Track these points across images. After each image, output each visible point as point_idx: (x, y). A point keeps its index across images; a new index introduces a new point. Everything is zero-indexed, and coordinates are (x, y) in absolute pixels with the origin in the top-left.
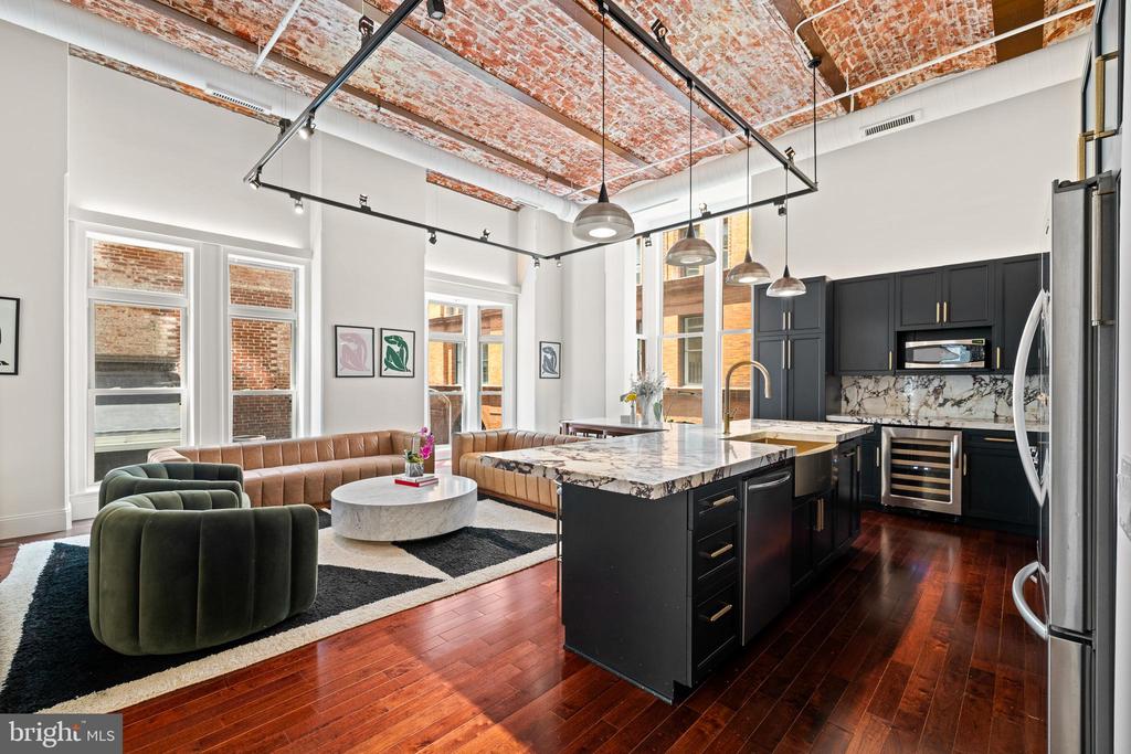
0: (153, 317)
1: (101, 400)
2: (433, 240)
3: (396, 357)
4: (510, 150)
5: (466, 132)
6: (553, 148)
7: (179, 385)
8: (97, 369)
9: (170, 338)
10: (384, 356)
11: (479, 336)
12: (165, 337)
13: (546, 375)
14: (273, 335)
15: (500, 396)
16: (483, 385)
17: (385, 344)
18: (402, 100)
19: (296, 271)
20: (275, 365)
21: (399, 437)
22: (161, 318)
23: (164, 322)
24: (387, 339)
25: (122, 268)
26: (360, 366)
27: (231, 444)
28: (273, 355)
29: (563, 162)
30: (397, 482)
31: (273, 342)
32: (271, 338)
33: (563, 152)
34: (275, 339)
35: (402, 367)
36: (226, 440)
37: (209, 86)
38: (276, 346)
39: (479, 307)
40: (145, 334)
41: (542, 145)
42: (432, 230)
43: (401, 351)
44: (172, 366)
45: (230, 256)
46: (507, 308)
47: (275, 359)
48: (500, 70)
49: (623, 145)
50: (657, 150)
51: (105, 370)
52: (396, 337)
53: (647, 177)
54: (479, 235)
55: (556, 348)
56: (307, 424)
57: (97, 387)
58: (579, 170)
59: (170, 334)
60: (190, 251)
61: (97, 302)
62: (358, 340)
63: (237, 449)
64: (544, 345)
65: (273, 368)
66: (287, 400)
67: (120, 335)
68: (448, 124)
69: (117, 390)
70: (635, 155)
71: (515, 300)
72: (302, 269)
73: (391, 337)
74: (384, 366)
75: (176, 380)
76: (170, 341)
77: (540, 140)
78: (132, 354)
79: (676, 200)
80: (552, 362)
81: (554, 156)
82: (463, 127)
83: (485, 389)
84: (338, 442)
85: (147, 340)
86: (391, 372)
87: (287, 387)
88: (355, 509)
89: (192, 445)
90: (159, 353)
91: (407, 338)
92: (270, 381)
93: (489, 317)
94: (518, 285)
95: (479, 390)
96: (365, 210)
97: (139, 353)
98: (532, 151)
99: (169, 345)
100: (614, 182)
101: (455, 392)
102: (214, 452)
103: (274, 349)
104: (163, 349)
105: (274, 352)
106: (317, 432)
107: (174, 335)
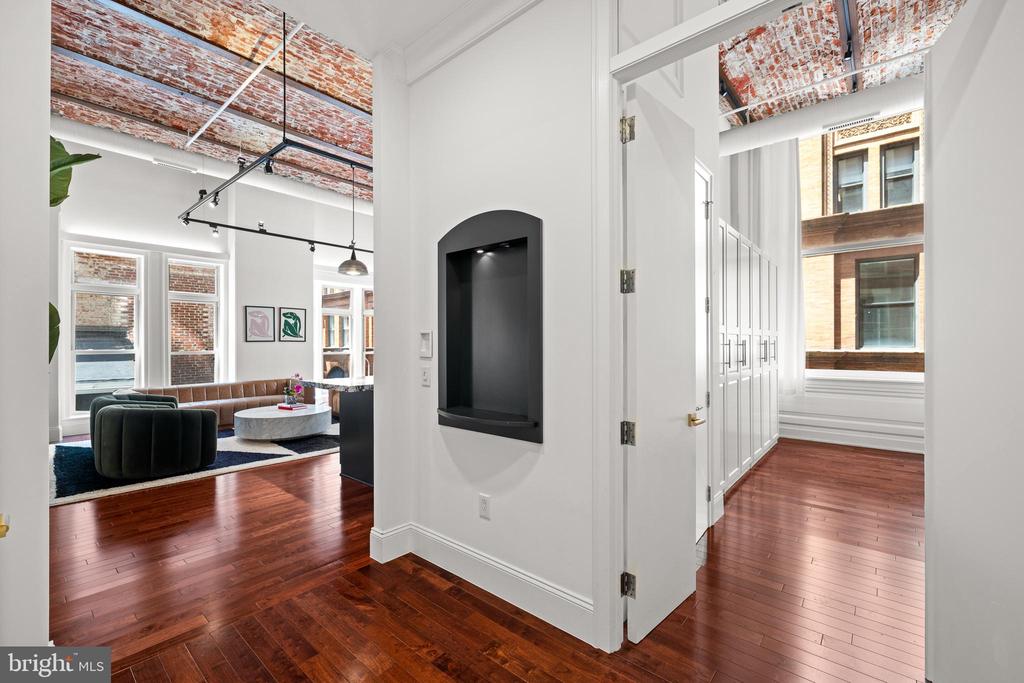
1: (80, 358)
2: (313, 249)
3: (291, 326)
5: (336, 175)
7: (133, 348)
8: (77, 337)
9: (124, 312)
10: (282, 327)
11: (362, 311)
12: (119, 312)
14: (205, 310)
17: (283, 319)
18: (289, 158)
19: (217, 267)
20: (206, 332)
23: (119, 300)
24: (284, 315)
25: (86, 261)
26: (264, 334)
27: (170, 386)
28: (204, 325)
30: (280, 408)
31: (205, 315)
34: (206, 312)
35: (296, 334)
36: (167, 384)
37: (155, 159)
39: (363, 289)
40: (104, 310)
42: (311, 242)
43: (296, 323)
44: (126, 334)
45: (170, 259)
47: (206, 327)
48: (349, 146)
51: (84, 337)
52: (291, 314)
54: (348, 244)
56: (226, 373)
57: (76, 349)
59: (123, 309)
60: (142, 257)
62: (262, 316)
63: (175, 390)
65: (205, 335)
66: (211, 358)
68: (323, 170)
69: (90, 351)
72: (221, 266)
73: (287, 314)
74: (282, 334)
75: (129, 345)
76: (124, 315)
78: (92, 324)
82: (334, 172)
84: (247, 386)
85: (105, 314)
86: (287, 338)
87: (212, 348)
88: (247, 421)
89: (143, 386)
90: (114, 324)
91: (300, 314)
92: (203, 344)
96: (263, 232)
97: (98, 324)
99: (122, 318)
101: (344, 352)
102: (159, 391)
103: (206, 320)
104: (117, 320)
106: (232, 379)
107: (126, 310)
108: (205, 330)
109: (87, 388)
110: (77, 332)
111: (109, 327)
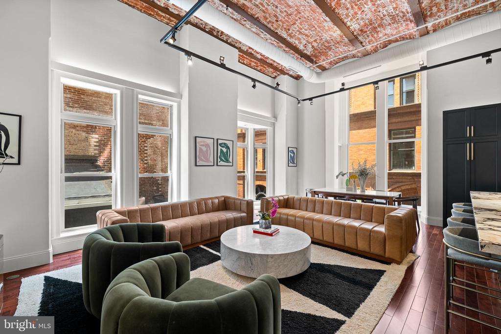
0: (86, 135)
1: (68, 179)
2: (254, 86)
3: (224, 155)
4: (289, 39)
5: (270, 26)
6: (311, 38)
8: (65, 163)
9: (95, 146)
10: (219, 154)
11: (254, 144)
12: (93, 145)
13: (291, 164)
14: (146, 145)
15: (265, 176)
16: (256, 170)
17: (220, 148)
19: (171, 106)
20: (146, 160)
21: (230, 200)
22: (91, 135)
23: (92, 138)
24: (220, 144)
26: (207, 160)
28: (145, 155)
29: (313, 47)
30: (255, 232)
31: (146, 148)
32: (145, 146)
33: (315, 41)
34: (147, 147)
35: (227, 161)
38: (147, 150)
39: (254, 129)
40: (83, 144)
41: (306, 35)
42: (255, 81)
43: (227, 152)
44: (97, 161)
45: (140, 96)
46: (269, 129)
47: (146, 157)
49: (355, 33)
50: (370, 38)
51: (70, 163)
52: (225, 144)
53: (354, 56)
54: (274, 85)
55: (295, 150)
56: (179, 193)
57: (65, 172)
58: (319, 53)
59: (95, 144)
60: (118, 92)
61: (66, 121)
62: (207, 146)
64: (290, 149)
65: (146, 162)
67: (70, 144)
68: (262, 20)
69: (76, 174)
70: (359, 41)
71: (274, 125)
72: (175, 105)
73: (222, 144)
74: (219, 160)
76: (95, 148)
77: (307, 32)
78: (76, 154)
79: (380, 66)
80: (294, 158)
81: (309, 43)
82: (269, 22)
83: (257, 172)
84: (199, 203)
85: (84, 147)
86: (222, 163)
90: (90, 154)
91: (230, 144)
92: (144, 168)
93: (260, 135)
94: (275, 117)
95: (254, 173)
96: (222, 66)
97: (79, 154)
98: (299, 39)
99: (95, 150)
100: (334, 60)
101: (242, 174)
103: (146, 152)
104: (92, 151)
105: (146, 153)
106: (185, 198)
107: (98, 144)
108: (146, 158)
109: (74, 204)
110: (66, 159)
111: (86, 156)
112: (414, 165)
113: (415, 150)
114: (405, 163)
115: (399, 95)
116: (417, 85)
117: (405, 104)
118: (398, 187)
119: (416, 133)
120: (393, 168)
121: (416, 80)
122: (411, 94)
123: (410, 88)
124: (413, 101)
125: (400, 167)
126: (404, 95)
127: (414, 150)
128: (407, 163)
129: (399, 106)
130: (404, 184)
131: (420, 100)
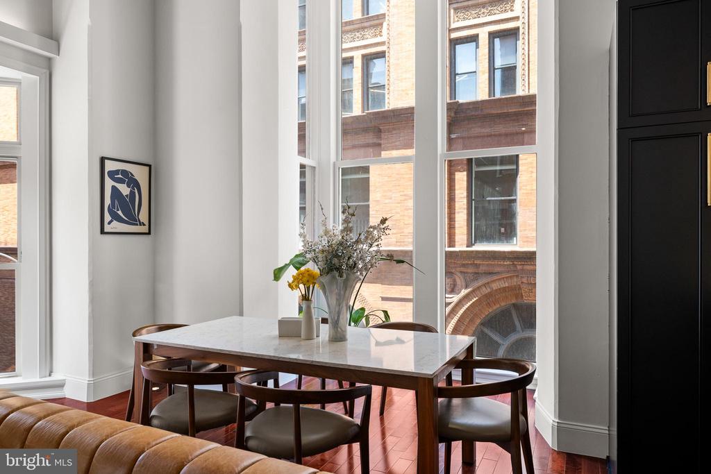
112: (515, 235)
113: (518, 201)
114: (500, 230)
115: (487, 75)
116: (521, 54)
117: (498, 95)
118: (484, 285)
119: (520, 162)
120: (475, 243)
121: (520, 43)
122: (509, 73)
123: (509, 61)
124: (514, 90)
125: (489, 238)
126: (498, 74)
127: (515, 201)
128: (503, 230)
129: (486, 97)
130: (495, 277)
131: (527, 90)
